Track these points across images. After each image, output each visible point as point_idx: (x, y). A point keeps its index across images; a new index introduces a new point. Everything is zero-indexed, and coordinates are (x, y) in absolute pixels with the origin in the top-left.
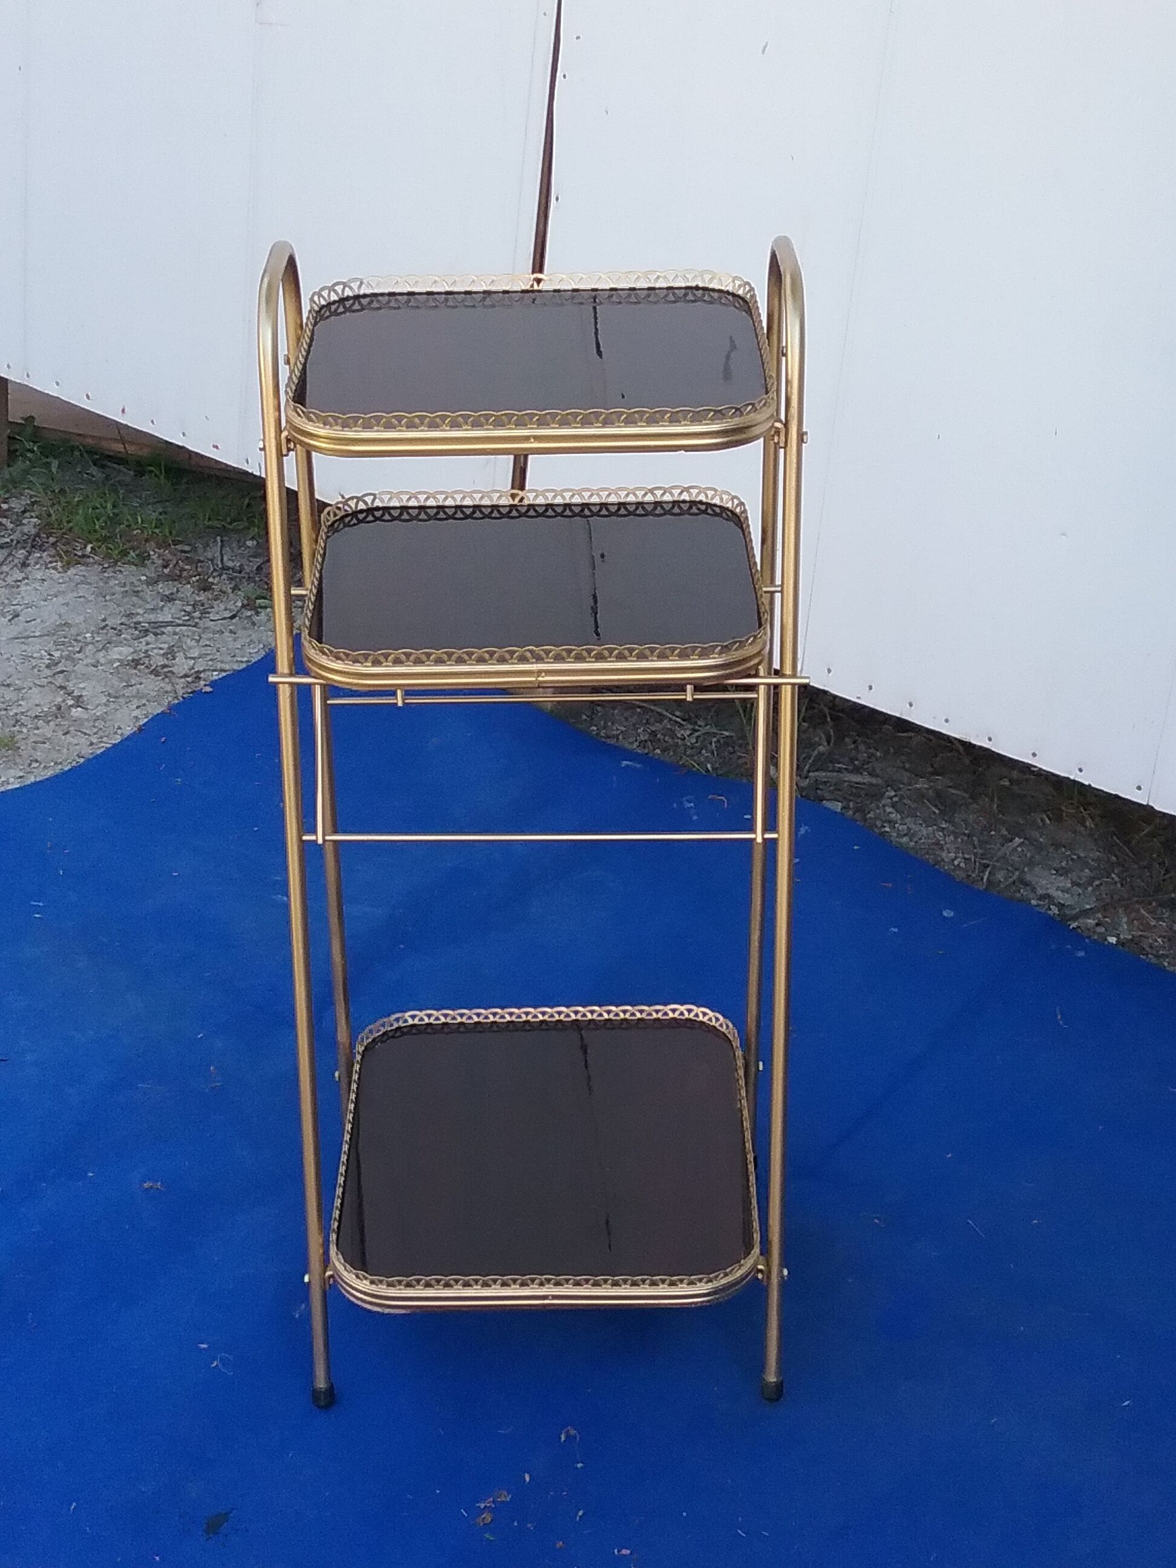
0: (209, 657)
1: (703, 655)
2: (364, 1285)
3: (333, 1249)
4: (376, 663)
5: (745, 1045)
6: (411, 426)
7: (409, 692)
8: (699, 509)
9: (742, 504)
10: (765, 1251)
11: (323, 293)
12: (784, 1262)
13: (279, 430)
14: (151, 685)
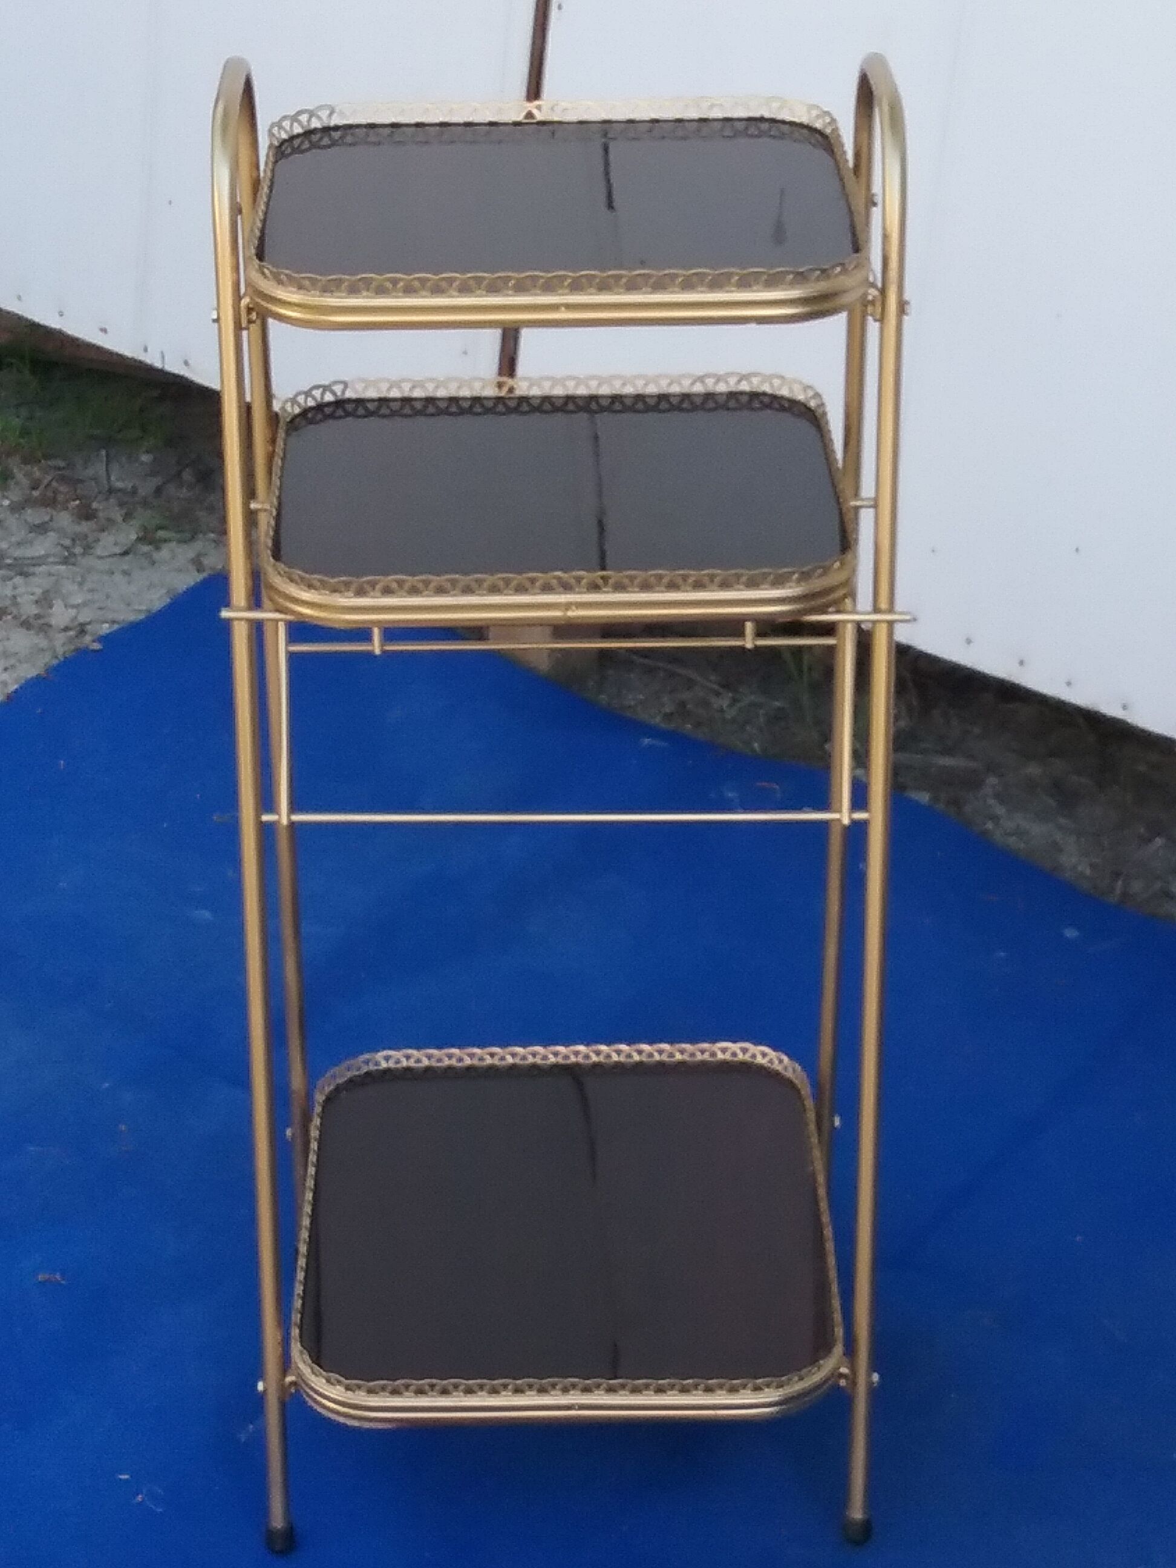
0: (97, 605)
1: (778, 582)
2: (337, 1392)
3: (296, 1348)
4: (360, 592)
5: (817, 1096)
6: (409, 291)
7: (392, 633)
8: (761, 402)
9: (817, 395)
10: (850, 1350)
11: (284, 124)
12: (873, 1367)
13: (237, 297)
14: (21, 641)
